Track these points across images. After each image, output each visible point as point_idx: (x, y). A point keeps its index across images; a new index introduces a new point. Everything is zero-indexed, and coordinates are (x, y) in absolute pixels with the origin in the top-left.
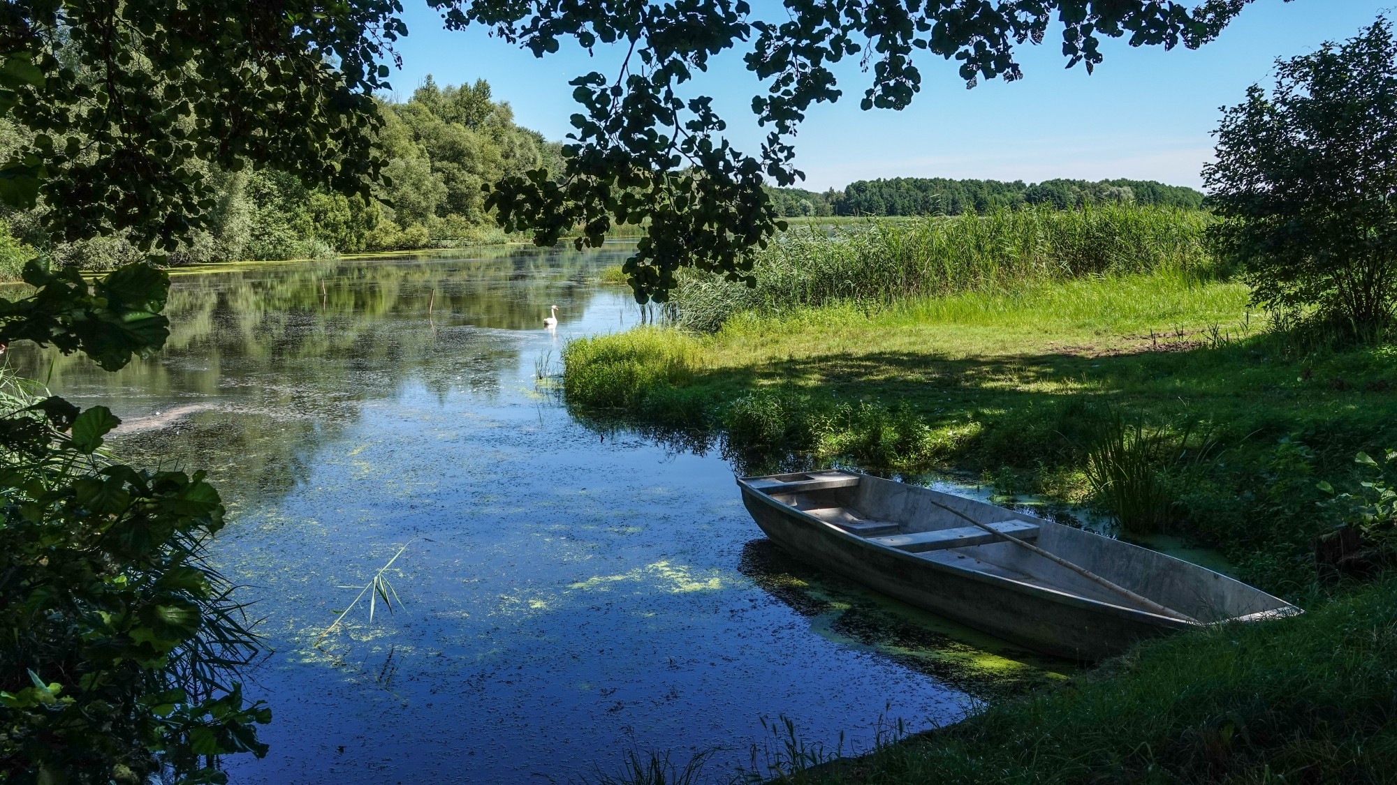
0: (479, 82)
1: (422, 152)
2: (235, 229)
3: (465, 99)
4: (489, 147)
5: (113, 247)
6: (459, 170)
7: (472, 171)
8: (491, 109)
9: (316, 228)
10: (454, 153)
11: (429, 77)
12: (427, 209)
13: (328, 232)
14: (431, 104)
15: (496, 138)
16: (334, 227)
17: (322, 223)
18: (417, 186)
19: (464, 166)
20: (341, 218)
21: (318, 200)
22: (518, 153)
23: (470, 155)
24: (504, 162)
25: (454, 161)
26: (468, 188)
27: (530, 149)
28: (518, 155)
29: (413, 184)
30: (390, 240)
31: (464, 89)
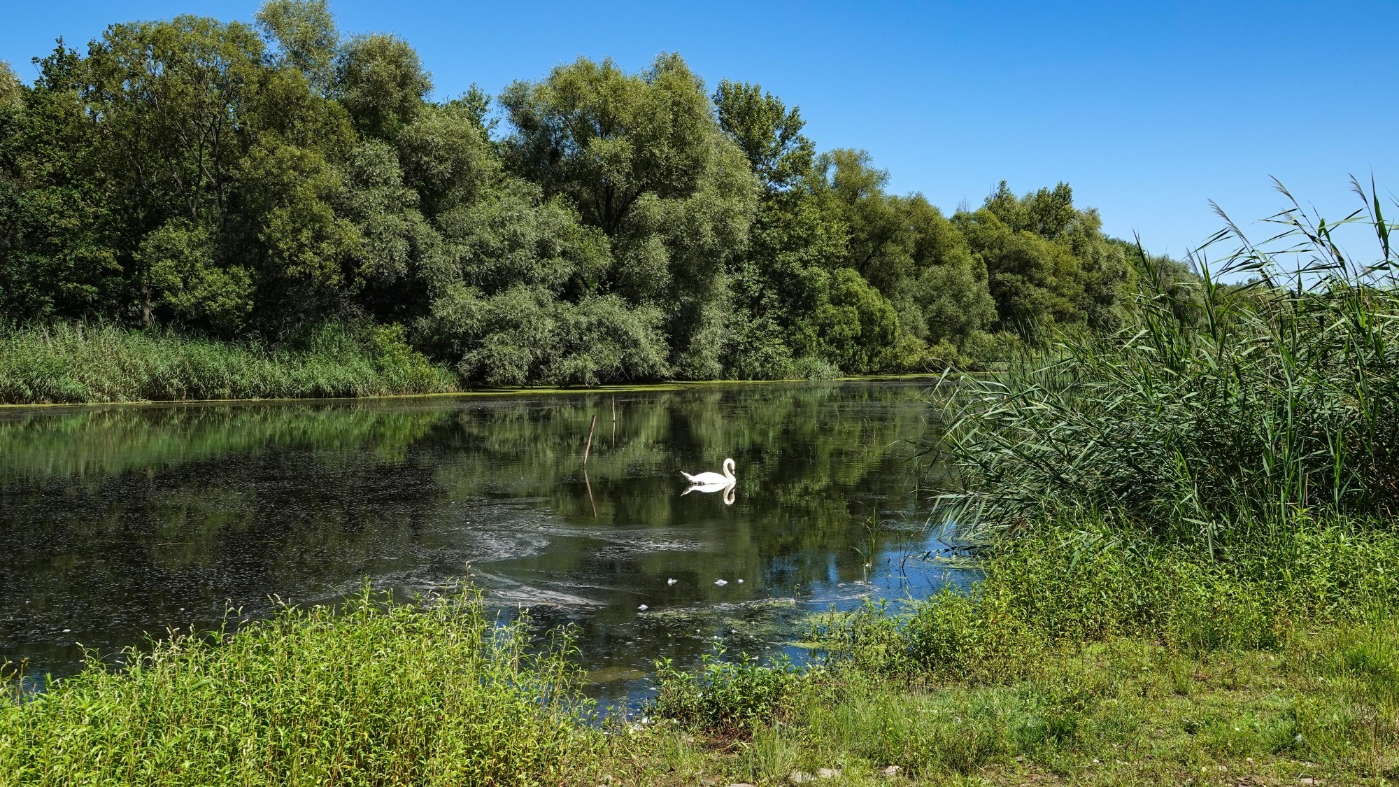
0: (1059, 188)
1: (979, 261)
2: (703, 341)
3: (1042, 205)
4: (1065, 258)
5: (522, 358)
6: (1023, 282)
7: (1040, 284)
8: (1072, 216)
9: (819, 344)
10: (1020, 264)
11: (1003, 184)
12: (969, 323)
13: (832, 349)
14: (1002, 213)
15: (1076, 249)
16: (840, 342)
17: (827, 338)
18: (957, 297)
19: (1031, 280)
20: (848, 333)
21: (824, 312)
22: (1104, 265)
23: (1038, 266)
24: (1084, 275)
25: (1019, 273)
26: (1033, 303)
27: (1119, 261)
28: (1104, 268)
29: (953, 296)
30: (913, 359)
31: (1042, 195)
